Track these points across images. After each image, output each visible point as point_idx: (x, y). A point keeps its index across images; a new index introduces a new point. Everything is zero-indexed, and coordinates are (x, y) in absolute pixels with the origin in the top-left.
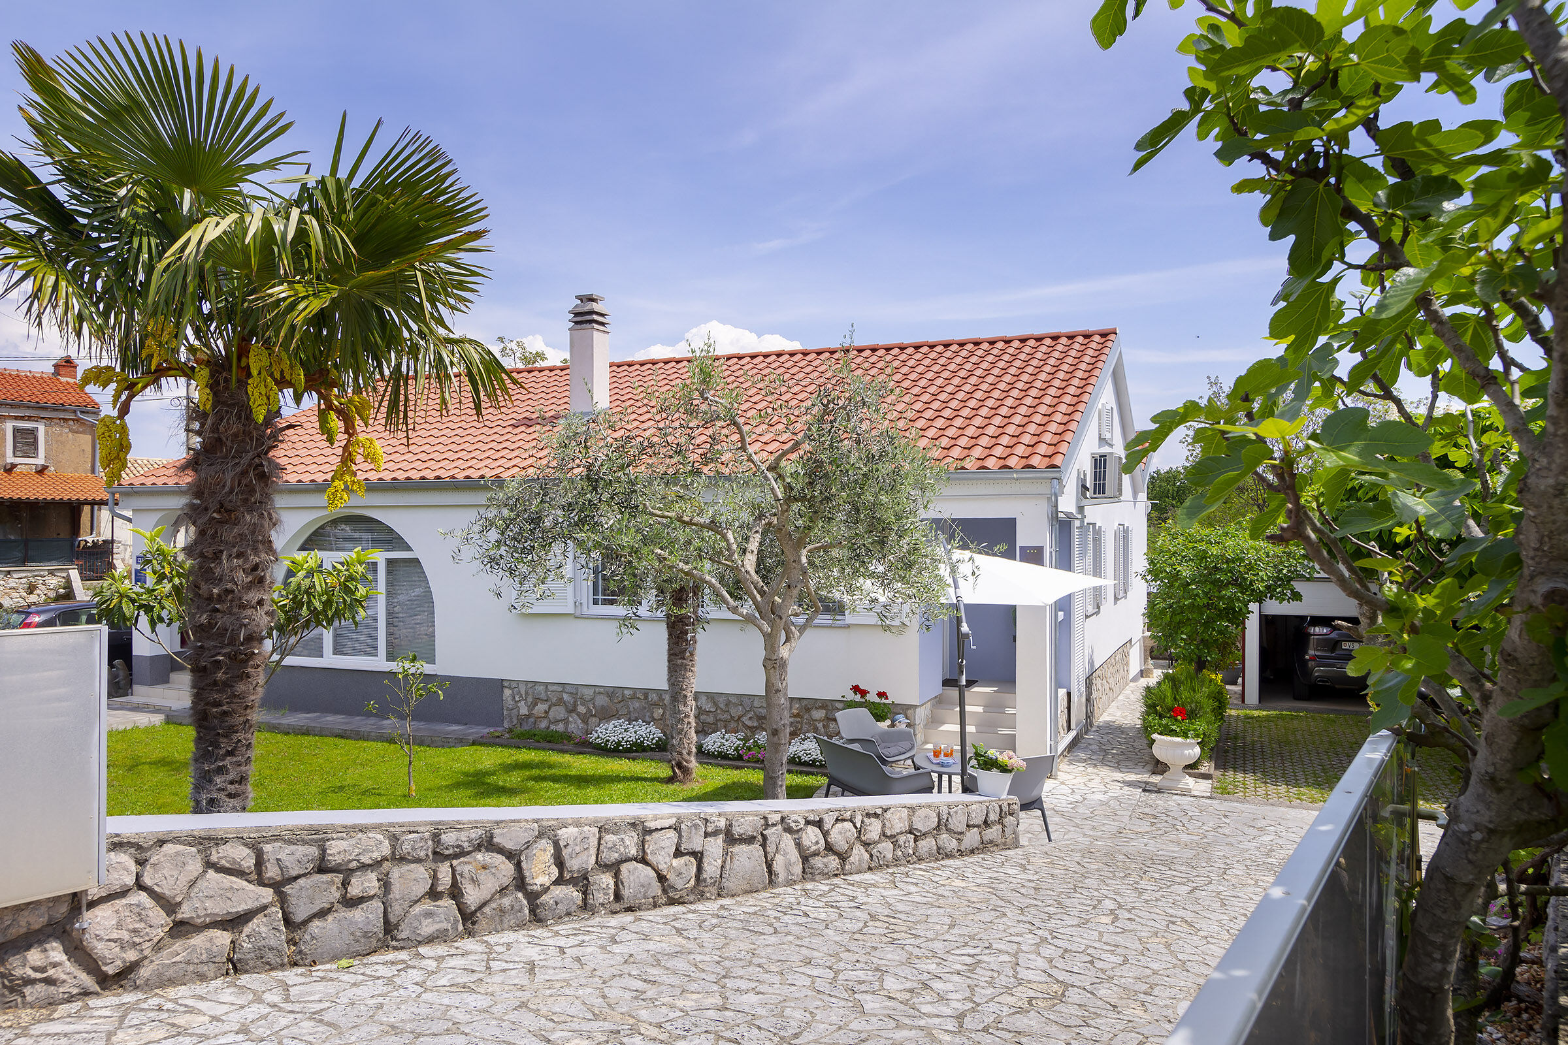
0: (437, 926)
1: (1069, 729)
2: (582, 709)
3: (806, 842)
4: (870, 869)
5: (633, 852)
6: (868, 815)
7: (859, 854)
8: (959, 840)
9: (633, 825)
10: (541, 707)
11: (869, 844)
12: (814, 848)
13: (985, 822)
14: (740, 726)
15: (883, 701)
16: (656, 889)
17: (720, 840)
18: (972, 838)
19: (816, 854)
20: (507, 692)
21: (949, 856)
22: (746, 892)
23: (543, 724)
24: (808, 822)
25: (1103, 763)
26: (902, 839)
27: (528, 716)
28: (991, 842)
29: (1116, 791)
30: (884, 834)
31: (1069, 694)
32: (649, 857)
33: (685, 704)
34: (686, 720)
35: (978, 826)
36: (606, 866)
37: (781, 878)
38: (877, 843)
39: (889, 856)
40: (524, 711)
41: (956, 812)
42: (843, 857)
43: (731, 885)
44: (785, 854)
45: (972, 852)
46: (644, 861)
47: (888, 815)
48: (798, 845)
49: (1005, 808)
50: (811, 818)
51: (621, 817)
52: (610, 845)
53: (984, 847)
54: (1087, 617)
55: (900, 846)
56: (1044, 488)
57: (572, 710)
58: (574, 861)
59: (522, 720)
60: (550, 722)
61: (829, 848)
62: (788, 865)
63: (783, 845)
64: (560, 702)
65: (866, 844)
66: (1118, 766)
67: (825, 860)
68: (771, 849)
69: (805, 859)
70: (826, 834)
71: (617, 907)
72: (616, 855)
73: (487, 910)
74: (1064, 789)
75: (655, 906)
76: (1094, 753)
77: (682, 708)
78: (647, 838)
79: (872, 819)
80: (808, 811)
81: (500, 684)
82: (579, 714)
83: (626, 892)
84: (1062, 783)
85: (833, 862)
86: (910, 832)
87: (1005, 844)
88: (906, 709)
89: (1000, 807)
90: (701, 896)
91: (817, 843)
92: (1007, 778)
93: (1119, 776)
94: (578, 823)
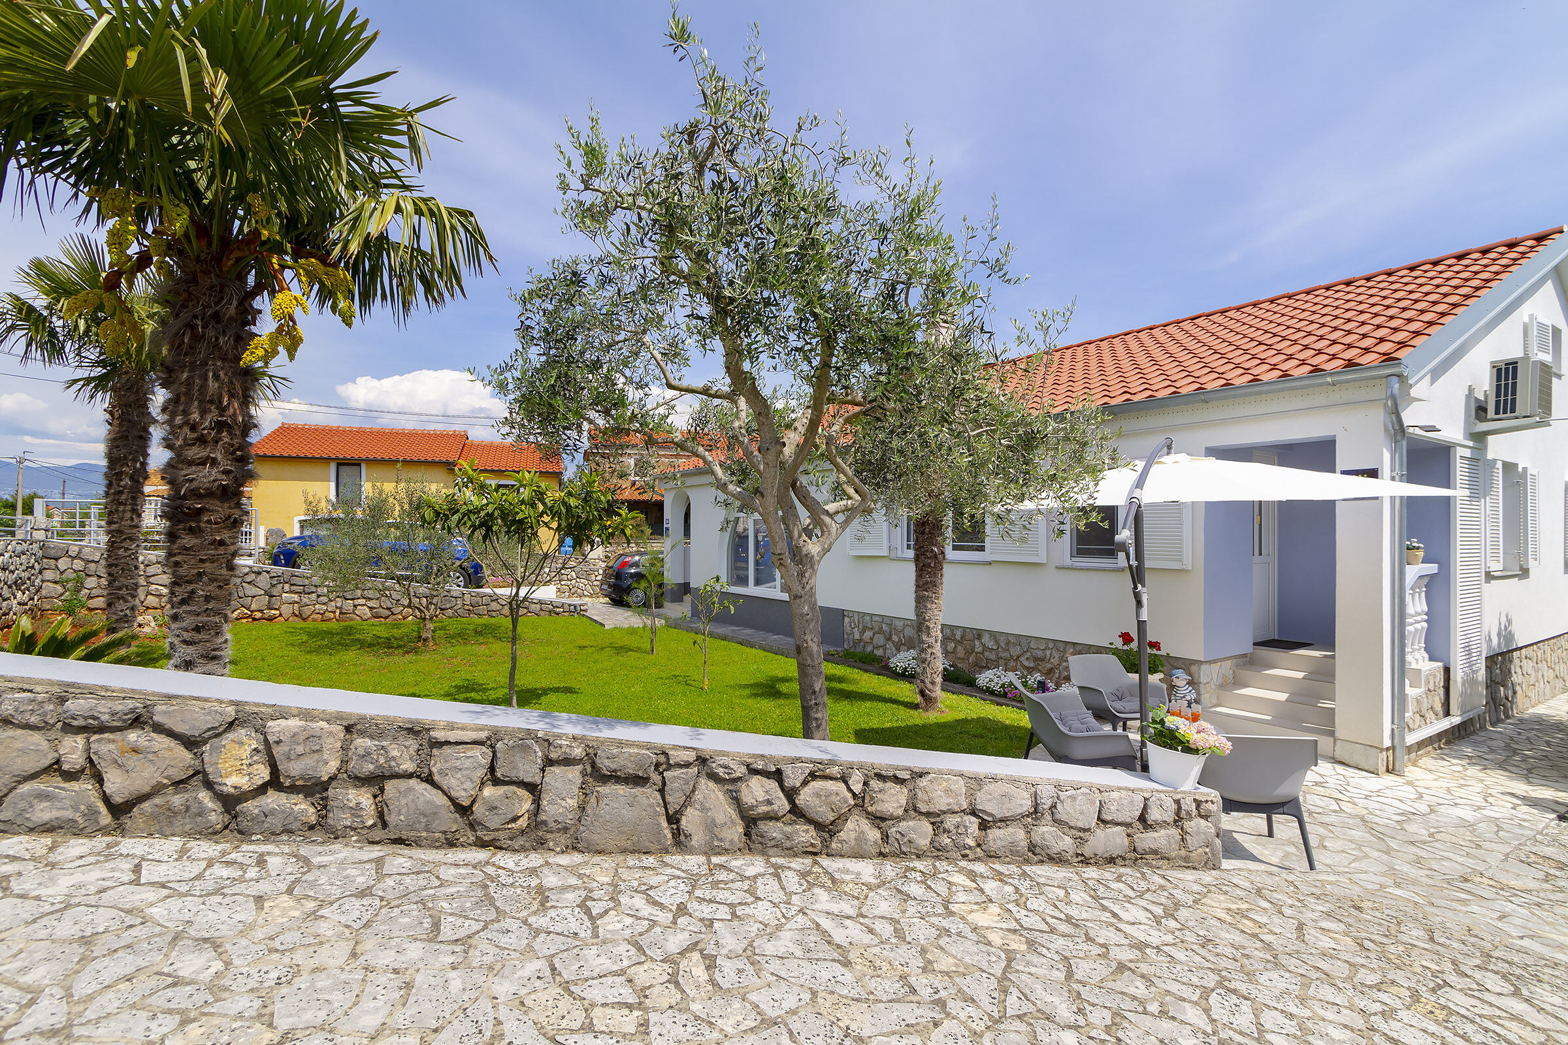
0: (55, 814)
1: (1447, 713)
2: (895, 638)
3: (747, 799)
4: (881, 855)
5: (408, 766)
6: (880, 777)
7: (856, 828)
8: (1080, 841)
9: (410, 731)
10: (868, 634)
11: (883, 819)
12: (763, 809)
13: (1142, 819)
14: (1019, 666)
15: (1155, 651)
16: (451, 821)
17: (574, 774)
18: (1112, 839)
19: (772, 817)
20: (847, 620)
21: (1057, 860)
22: (624, 851)
23: (869, 649)
24: (754, 772)
25: (1501, 766)
26: (950, 821)
27: (860, 640)
28: (1155, 852)
29: (1503, 809)
30: (915, 809)
31: (1447, 670)
32: (436, 778)
33: (929, 635)
34: (929, 651)
35: (1128, 825)
36: (357, 778)
37: (697, 839)
38: (898, 819)
39: (924, 842)
40: (857, 636)
41: (1073, 798)
42: (827, 829)
43: (595, 837)
44: (704, 809)
45: (1111, 860)
46: (429, 780)
47: (923, 782)
48: (737, 801)
49: (1188, 805)
50: (760, 765)
51: (387, 718)
52: (361, 751)
53: (1136, 857)
54: (1489, 577)
55: (945, 831)
56: (1379, 392)
57: (889, 639)
58: (292, 765)
59: (856, 643)
60: (874, 648)
61: (797, 812)
62: (711, 827)
63: (698, 796)
64: (881, 631)
65: (878, 819)
66: (1529, 774)
67: (788, 829)
68: (675, 800)
69: (750, 821)
70: (790, 794)
71: (378, 834)
72: (371, 767)
73: (146, 805)
74: (1410, 792)
75: (451, 844)
76: (1492, 750)
77: (924, 638)
78: (435, 751)
79: (890, 784)
80: (754, 756)
81: (842, 613)
82: (893, 642)
83: (391, 819)
84: (1410, 783)
85: (805, 834)
86: (974, 813)
87: (1186, 859)
88: (1187, 665)
89: (1177, 802)
90: (540, 844)
91: (769, 802)
92: (1194, 766)
93: (1521, 788)
94: (307, 715)
